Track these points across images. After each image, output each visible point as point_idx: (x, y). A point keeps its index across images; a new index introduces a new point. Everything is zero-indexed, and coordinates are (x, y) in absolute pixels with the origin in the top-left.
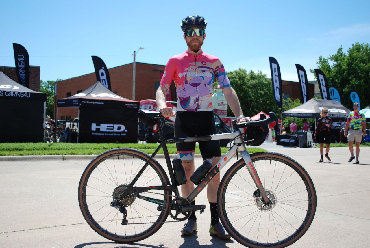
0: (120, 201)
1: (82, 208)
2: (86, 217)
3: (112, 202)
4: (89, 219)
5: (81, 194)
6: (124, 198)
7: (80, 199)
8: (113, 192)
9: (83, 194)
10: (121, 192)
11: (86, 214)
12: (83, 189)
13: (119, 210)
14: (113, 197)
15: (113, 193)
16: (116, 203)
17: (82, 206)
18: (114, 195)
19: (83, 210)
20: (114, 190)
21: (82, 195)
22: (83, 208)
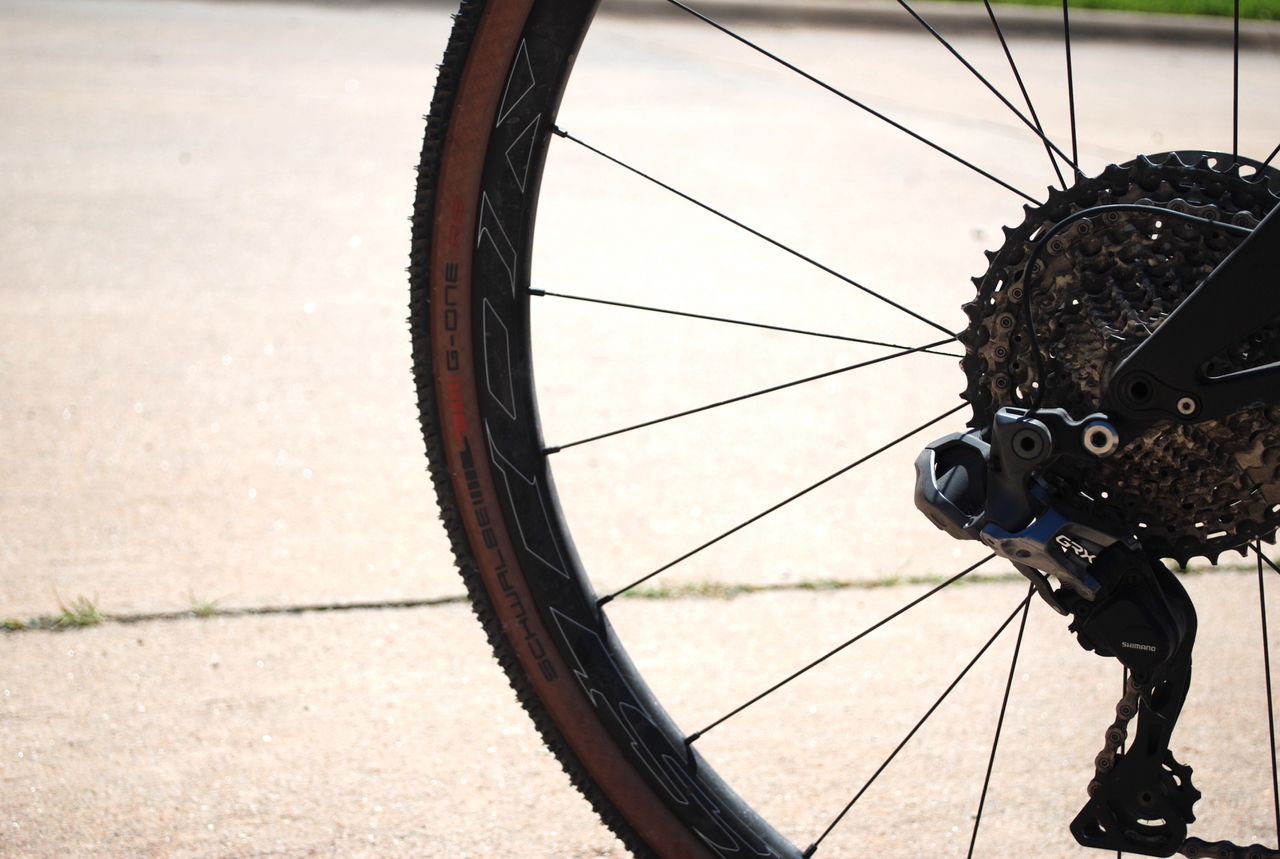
0: (1101, 439)
1: (462, 484)
2: (512, 625)
3: (949, 453)
4: (551, 654)
5: (463, 258)
6: (1186, 405)
7: (442, 339)
8: (982, 268)
9: (479, 255)
10: (1123, 280)
11: (516, 580)
12: (484, 184)
13: (1061, 601)
14: (970, 365)
15: (984, 284)
16: (1030, 483)
17: (455, 449)
18: (996, 325)
19: (472, 521)
20: (998, 242)
21: (464, 273)
22: (471, 476)
